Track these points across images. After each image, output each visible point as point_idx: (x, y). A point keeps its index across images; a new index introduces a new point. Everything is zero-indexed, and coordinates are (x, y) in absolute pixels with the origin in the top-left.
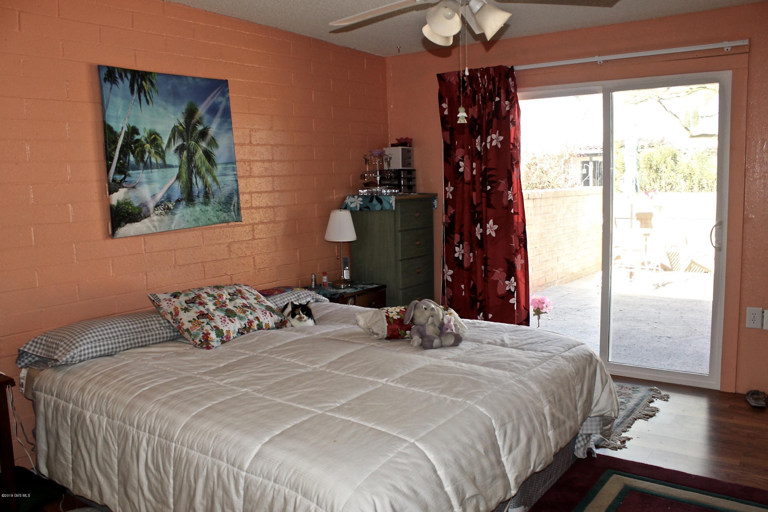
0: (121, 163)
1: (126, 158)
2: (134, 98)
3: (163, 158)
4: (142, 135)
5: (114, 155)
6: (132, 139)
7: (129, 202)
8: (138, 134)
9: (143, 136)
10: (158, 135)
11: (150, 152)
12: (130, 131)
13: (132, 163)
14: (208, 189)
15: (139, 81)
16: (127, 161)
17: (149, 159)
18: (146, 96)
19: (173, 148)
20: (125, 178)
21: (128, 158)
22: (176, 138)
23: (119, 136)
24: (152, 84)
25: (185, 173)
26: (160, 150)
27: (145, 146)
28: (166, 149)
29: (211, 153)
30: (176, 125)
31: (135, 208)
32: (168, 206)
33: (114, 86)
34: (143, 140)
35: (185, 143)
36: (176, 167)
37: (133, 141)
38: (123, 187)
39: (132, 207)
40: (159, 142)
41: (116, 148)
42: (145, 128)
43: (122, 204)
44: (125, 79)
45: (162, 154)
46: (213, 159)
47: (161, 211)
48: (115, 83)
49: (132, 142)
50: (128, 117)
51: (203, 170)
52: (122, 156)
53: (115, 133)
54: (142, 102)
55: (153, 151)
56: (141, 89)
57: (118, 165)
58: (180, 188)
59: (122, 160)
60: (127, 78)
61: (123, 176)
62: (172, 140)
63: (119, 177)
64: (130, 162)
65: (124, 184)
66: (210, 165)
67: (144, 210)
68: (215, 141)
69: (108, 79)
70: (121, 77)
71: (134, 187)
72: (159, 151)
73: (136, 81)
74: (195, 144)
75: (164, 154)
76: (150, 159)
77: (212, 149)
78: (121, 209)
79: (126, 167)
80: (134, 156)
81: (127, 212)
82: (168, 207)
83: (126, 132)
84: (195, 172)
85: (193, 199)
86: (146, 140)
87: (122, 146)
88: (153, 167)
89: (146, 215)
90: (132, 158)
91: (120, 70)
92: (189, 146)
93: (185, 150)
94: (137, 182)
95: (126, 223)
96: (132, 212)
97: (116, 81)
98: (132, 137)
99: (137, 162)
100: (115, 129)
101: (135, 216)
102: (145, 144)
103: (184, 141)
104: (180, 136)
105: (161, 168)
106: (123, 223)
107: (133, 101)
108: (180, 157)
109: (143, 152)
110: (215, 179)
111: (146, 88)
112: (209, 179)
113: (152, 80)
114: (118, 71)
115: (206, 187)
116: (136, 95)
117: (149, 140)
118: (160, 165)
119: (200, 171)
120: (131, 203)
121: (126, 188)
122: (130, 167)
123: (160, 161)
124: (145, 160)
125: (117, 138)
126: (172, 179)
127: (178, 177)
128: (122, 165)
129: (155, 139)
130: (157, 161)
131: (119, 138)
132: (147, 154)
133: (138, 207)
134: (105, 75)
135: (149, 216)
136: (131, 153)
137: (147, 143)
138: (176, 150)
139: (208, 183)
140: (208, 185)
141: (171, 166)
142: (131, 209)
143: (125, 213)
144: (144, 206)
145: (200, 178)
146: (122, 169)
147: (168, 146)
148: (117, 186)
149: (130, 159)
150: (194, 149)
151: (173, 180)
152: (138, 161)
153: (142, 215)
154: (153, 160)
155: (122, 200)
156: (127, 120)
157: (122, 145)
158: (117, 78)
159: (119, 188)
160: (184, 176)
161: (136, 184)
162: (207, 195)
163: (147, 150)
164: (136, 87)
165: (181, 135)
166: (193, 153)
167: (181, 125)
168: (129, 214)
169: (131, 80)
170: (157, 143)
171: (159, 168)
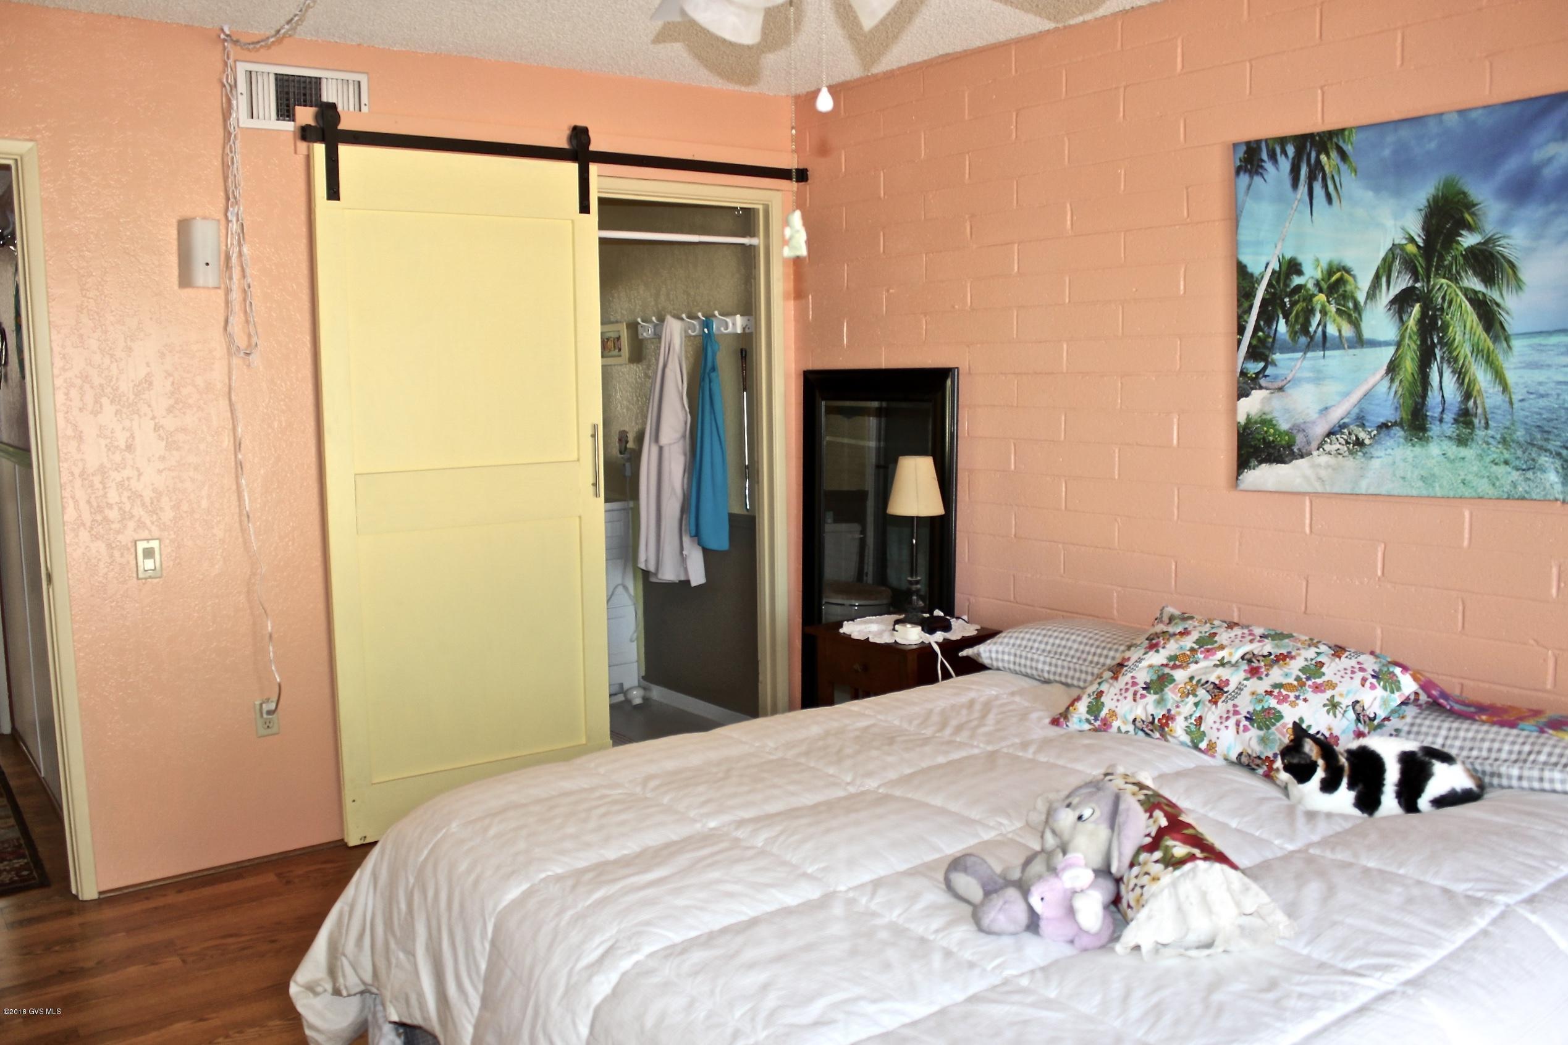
0: (1259, 337)
1: (1270, 327)
2: (1299, 196)
3: (1356, 324)
4: (1310, 276)
5: (1247, 322)
6: (1286, 285)
7: (1271, 421)
8: (1300, 273)
9: (1312, 278)
10: (1348, 271)
11: (1324, 312)
12: (1284, 268)
13: (1283, 337)
14: (1475, 403)
15: (1313, 155)
16: (1272, 334)
17: (1320, 328)
18: (1325, 186)
19: (1386, 296)
20: (1265, 368)
21: (1274, 327)
22: (1394, 274)
23: (1259, 282)
24: (1343, 155)
25: (1412, 359)
26: (1351, 305)
27: (1315, 299)
28: (1366, 303)
29: (1498, 305)
30: (1397, 242)
31: (1281, 434)
32: (1356, 436)
33: (1257, 179)
34: (1310, 285)
35: (1418, 285)
36: (1387, 344)
37: (1288, 290)
38: (1261, 388)
39: (1276, 430)
40: (1348, 288)
41: (1251, 307)
42: (1317, 260)
43: (1256, 423)
44: (1281, 159)
45: (1352, 314)
46: (1501, 324)
47: (1338, 446)
48: (1257, 173)
49: (1285, 291)
50: (1283, 240)
51: (1465, 350)
52: (1262, 323)
53: (1252, 275)
54: (1314, 202)
55: (1332, 308)
56: (1316, 170)
57: (1254, 342)
58: (1392, 394)
59: (1262, 330)
60: (1286, 155)
61: (1262, 365)
62: (1384, 280)
63: (1254, 367)
64: (1278, 334)
65: (1263, 382)
66: (1488, 340)
67: (1300, 439)
68: (1515, 273)
69: (1246, 166)
70: (1273, 157)
71: (1281, 389)
72: (1348, 308)
73: (1305, 158)
74: (1449, 286)
75: (1360, 315)
76: (1325, 326)
77: (1502, 295)
78: (1251, 433)
79: (1269, 345)
80: (1287, 323)
81: (1264, 439)
82: (1357, 439)
83: (1274, 272)
84: (1442, 358)
85: (1424, 425)
86: (1317, 284)
87: (1264, 302)
88: (1328, 345)
89: (1304, 451)
90: (1282, 327)
91: (1270, 143)
92: (1430, 291)
93: (1418, 301)
94: (1288, 379)
95: (1260, 463)
96: (1273, 441)
97: (1262, 167)
98: (1288, 282)
99: (1294, 334)
100: (1250, 269)
101: (1279, 450)
102: (1314, 295)
103: (1416, 280)
104: (1406, 268)
105: (1349, 347)
106: (1254, 462)
107: (1296, 202)
108: (1401, 319)
109: (1309, 312)
110: (1499, 377)
111: (1327, 168)
112: (1481, 376)
113: (1345, 147)
114: (1267, 145)
115: (1468, 396)
116: (1303, 188)
117: (1324, 286)
118: (1348, 340)
119: (1455, 354)
120: (1274, 422)
121: (1267, 389)
122: (1277, 345)
123: (1348, 331)
124: (1312, 329)
125: (1254, 287)
126: (1374, 374)
127: (1393, 368)
128: (1262, 341)
129: (1341, 281)
130: (1340, 331)
131: (1259, 285)
132: (1318, 316)
133: (1287, 433)
134: (1241, 160)
135: (1310, 454)
136: (1281, 316)
137: (1321, 291)
138: (1393, 302)
139: (1477, 388)
140: (1475, 393)
141: (1374, 344)
142: (1274, 435)
143: (1259, 440)
144: (1299, 431)
145: (1454, 372)
146: (1259, 351)
147: (1372, 294)
148: (1248, 384)
149: (1278, 329)
150: (1444, 298)
151: (1378, 376)
152: (1296, 333)
153: (1295, 450)
154: (1332, 330)
155: (1256, 414)
156: (1279, 247)
157: (1263, 300)
158: (1263, 161)
159: (1252, 389)
160: (1409, 365)
161: (1285, 382)
162: (1465, 417)
163: (1318, 307)
164: (1304, 171)
165: (1410, 265)
166: (1442, 309)
167: (1412, 240)
168: (1268, 444)
169: (1294, 158)
170: (1345, 291)
171: (1344, 348)
